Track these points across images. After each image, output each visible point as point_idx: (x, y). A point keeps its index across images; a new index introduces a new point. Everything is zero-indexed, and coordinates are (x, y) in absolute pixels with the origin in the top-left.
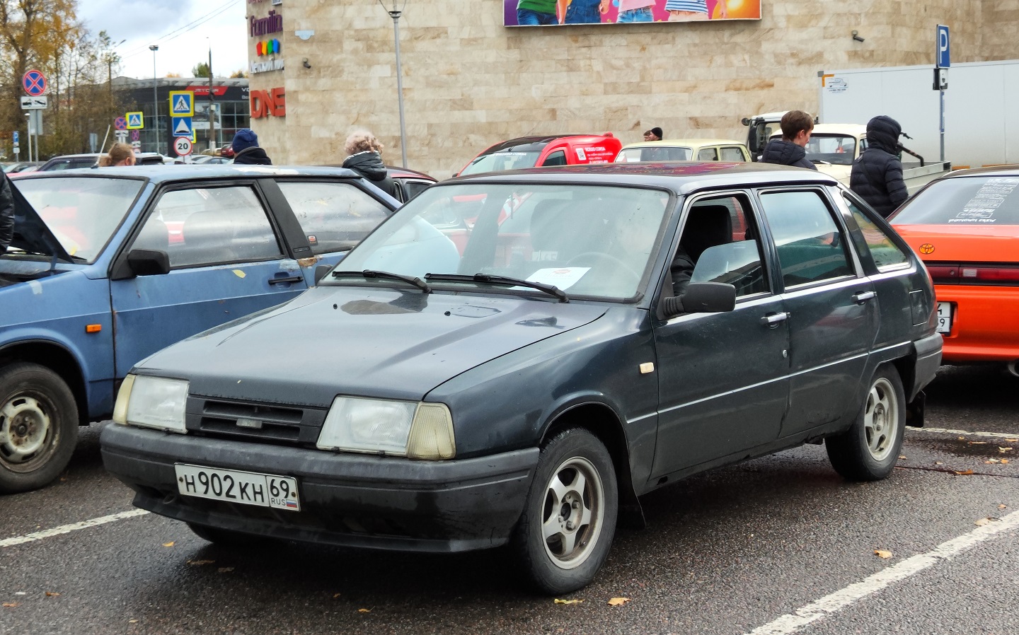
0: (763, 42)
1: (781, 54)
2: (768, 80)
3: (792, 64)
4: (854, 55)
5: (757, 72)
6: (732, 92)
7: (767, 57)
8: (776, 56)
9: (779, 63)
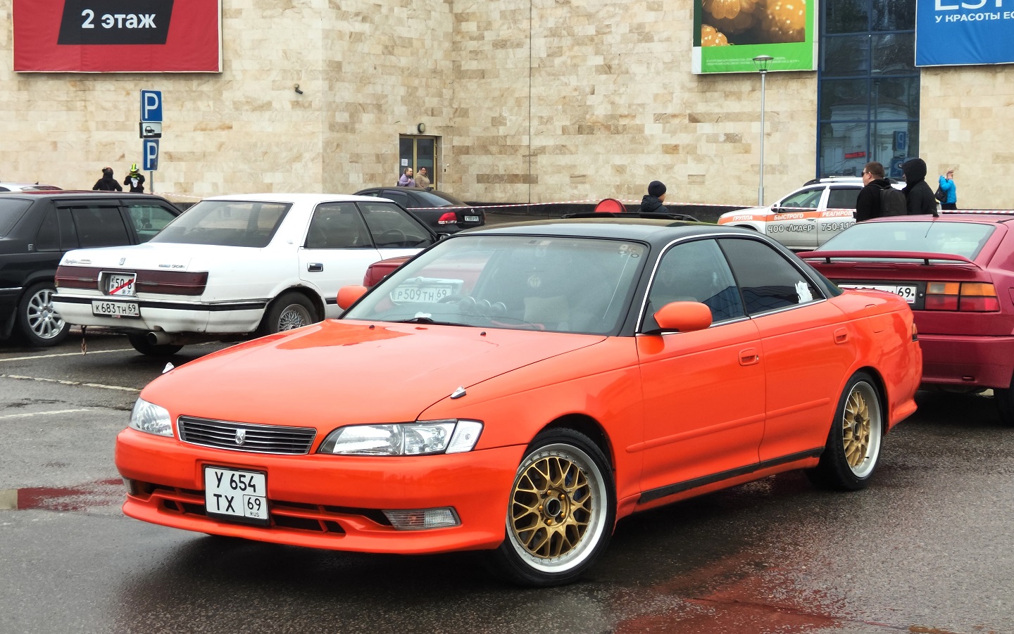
0: (224, 92)
1: (239, 101)
2: (228, 122)
3: (247, 110)
4: (296, 104)
5: (219, 116)
6: (198, 132)
7: (227, 103)
8: (234, 103)
9: (237, 109)
